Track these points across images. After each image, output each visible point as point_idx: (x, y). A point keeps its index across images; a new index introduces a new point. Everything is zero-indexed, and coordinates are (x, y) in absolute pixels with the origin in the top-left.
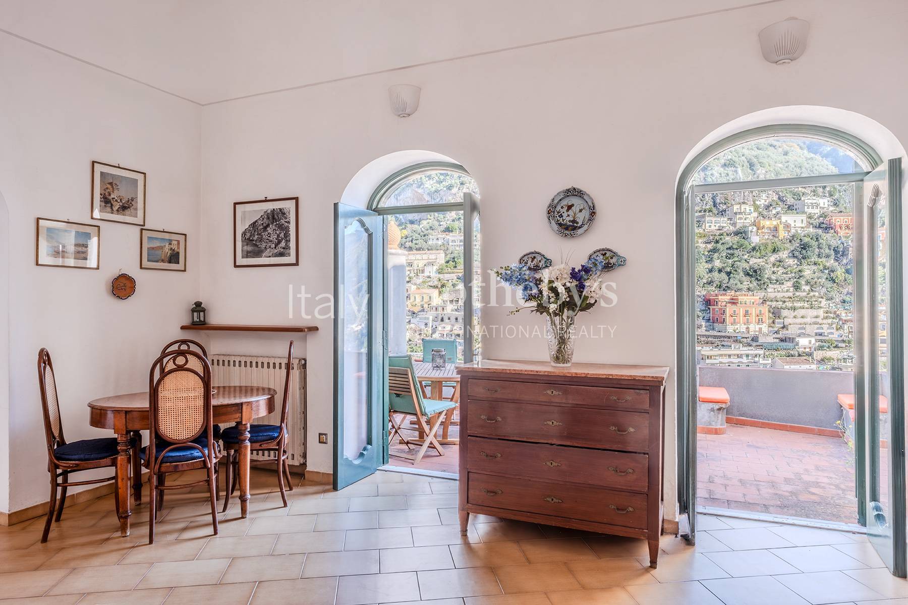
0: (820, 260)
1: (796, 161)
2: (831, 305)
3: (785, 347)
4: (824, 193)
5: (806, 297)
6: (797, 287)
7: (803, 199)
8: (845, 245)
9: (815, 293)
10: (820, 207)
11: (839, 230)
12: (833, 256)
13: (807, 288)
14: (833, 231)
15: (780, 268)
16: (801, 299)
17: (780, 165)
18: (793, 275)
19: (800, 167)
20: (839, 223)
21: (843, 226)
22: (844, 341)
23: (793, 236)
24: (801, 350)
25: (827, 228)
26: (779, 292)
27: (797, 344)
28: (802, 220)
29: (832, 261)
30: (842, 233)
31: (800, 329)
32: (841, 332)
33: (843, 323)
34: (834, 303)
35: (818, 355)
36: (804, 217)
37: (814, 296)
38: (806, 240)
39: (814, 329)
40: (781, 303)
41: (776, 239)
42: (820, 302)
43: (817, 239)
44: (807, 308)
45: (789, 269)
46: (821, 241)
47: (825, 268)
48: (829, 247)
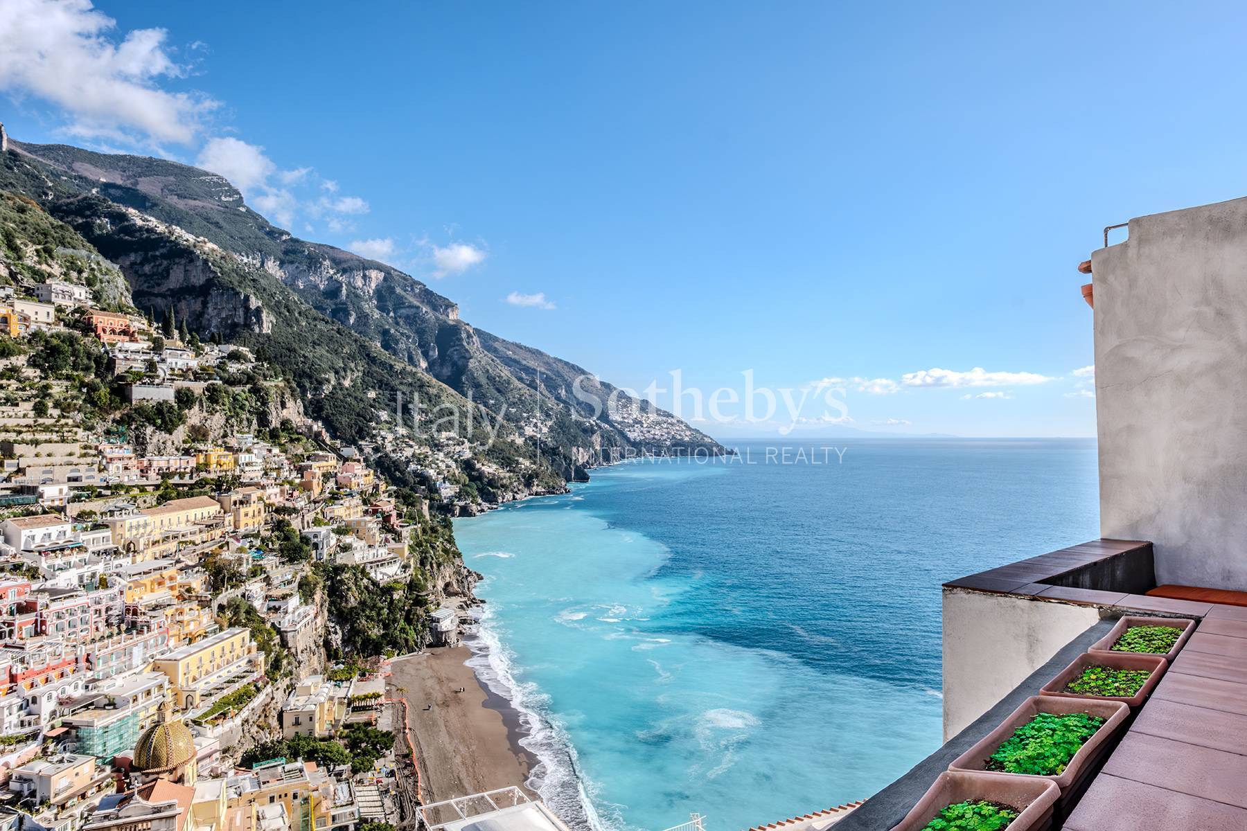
0: (75, 373)
1: (38, 225)
2: (90, 437)
3: (21, 501)
4: (79, 279)
5: (55, 426)
6: (40, 410)
7: (48, 282)
8: (111, 355)
9: (67, 421)
10: (75, 299)
11: (102, 334)
12: (93, 370)
13: (56, 412)
14: (93, 334)
15: (12, 381)
16: (47, 429)
17: (11, 225)
18: (34, 392)
19: (45, 235)
20: (102, 325)
21: (108, 330)
22: (107, 488)
23: (34, 335)
24: (47, 504)
25: (88, 328)
26: (10, 417)
27: (41, 496)
28: (48, 313)
29: (93, 376)
30: (106, 338)
31: (44, 472)
32: (104, 474)
33: (108, 463)
34: (95, 434)
35: (73, 510)
36: (51, 309)
37: (67, 424)
38: (55, 342)
39: (68, 472)
40: (14, 435)
41: (6, 336)
42: (76, 433)
43: (71, 345)
44: (56, 442)
45: (27, 382)
46: (76, 346)
47: (83, 384)
48: (89, 355)
